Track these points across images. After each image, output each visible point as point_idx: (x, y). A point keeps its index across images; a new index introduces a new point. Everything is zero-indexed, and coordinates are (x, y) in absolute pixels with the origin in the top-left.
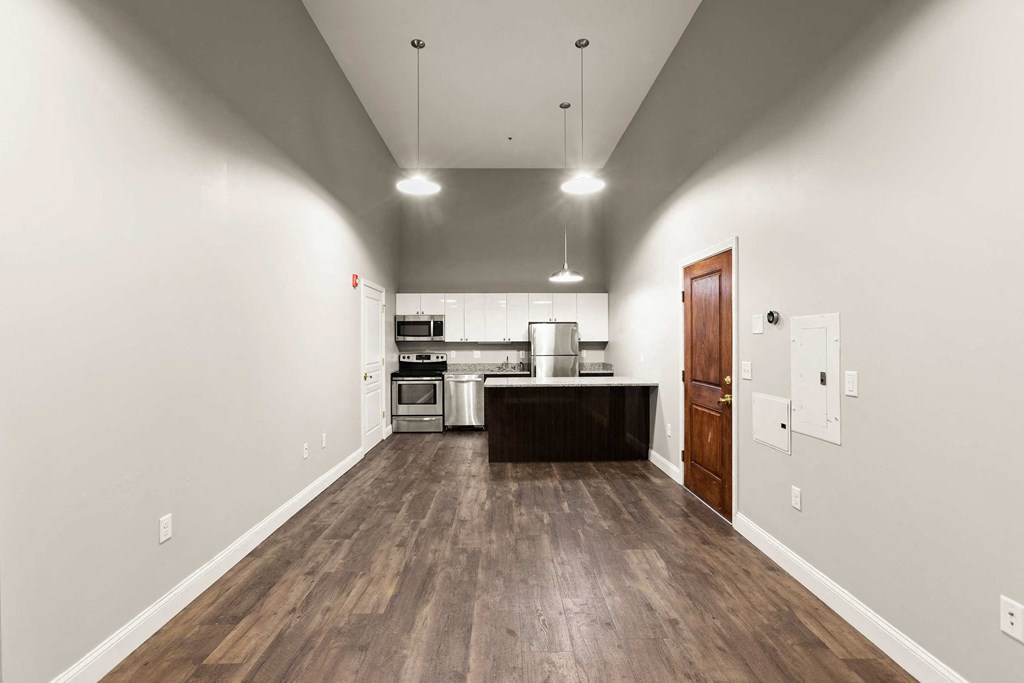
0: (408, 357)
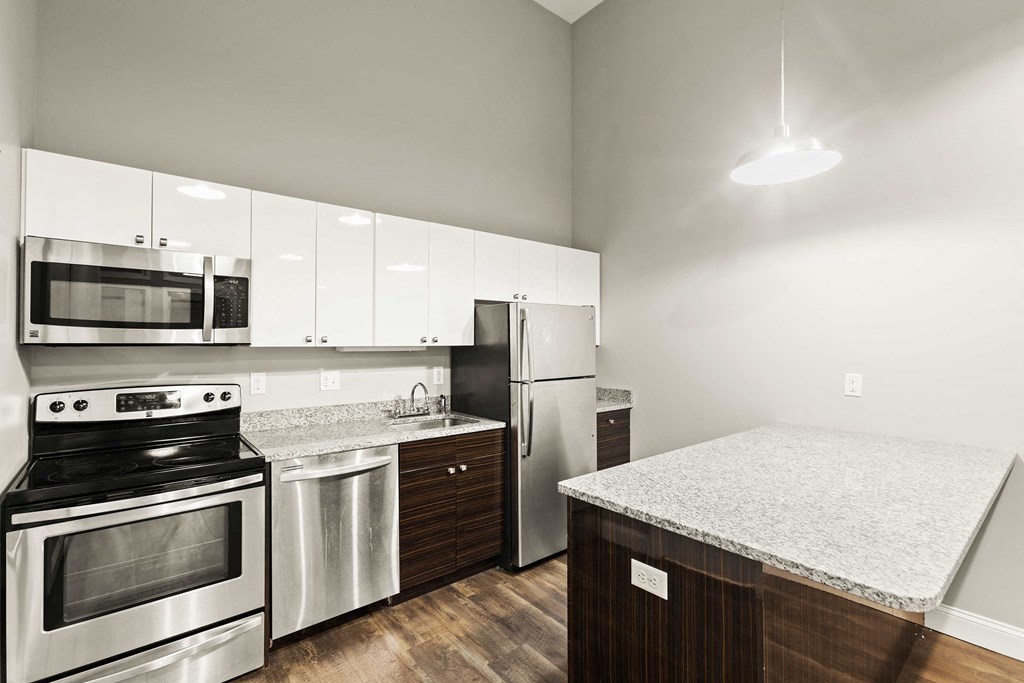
0: (79, 406)
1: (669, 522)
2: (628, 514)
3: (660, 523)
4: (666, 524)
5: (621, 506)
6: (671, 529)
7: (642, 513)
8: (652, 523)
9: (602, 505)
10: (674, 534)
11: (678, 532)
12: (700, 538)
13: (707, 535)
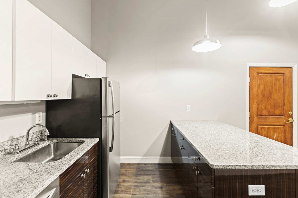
1: (272, 166)
2: (254, 168)
3: (268, 167)
4: (271, 167)
5: (250, 166)
6: (273, 168)
7: (260, 166)
8: (265, 168)
9: (240, 168)
10: (275, 170)
11: (276, 168)
12: (285, 168)
13: (287, 166)
